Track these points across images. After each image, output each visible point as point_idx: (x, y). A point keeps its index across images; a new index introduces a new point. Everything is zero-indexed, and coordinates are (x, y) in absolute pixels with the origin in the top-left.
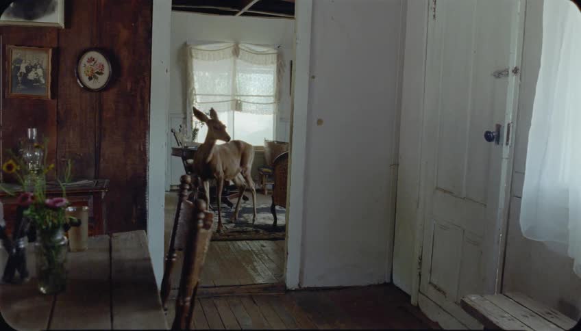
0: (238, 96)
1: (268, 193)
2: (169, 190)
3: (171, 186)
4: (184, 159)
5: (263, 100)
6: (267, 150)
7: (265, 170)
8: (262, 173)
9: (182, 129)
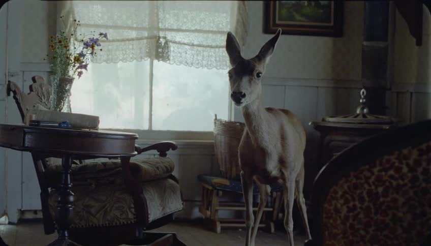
0: (163, 30)
1: (222, 228)
2: (15, 221)
3: (22, 212)
4: (39, 156)
5: (210, 40)
6: (222, 141)
7: (216, 180)
8: (210, 188)
9: (35, 86)
